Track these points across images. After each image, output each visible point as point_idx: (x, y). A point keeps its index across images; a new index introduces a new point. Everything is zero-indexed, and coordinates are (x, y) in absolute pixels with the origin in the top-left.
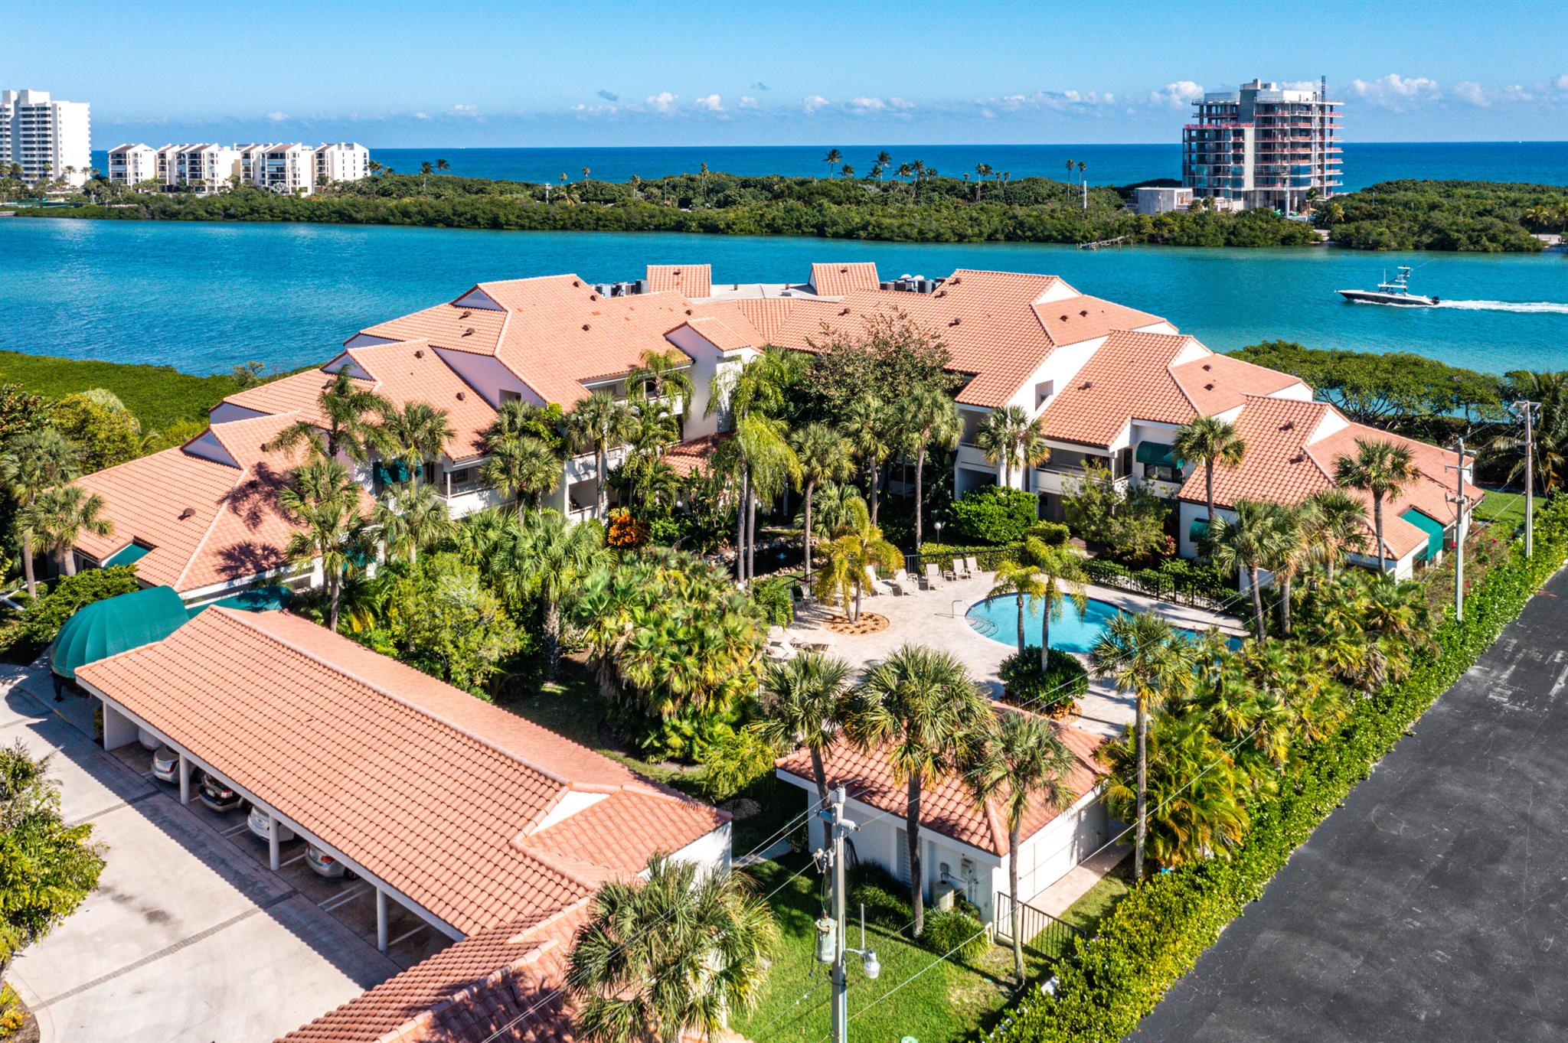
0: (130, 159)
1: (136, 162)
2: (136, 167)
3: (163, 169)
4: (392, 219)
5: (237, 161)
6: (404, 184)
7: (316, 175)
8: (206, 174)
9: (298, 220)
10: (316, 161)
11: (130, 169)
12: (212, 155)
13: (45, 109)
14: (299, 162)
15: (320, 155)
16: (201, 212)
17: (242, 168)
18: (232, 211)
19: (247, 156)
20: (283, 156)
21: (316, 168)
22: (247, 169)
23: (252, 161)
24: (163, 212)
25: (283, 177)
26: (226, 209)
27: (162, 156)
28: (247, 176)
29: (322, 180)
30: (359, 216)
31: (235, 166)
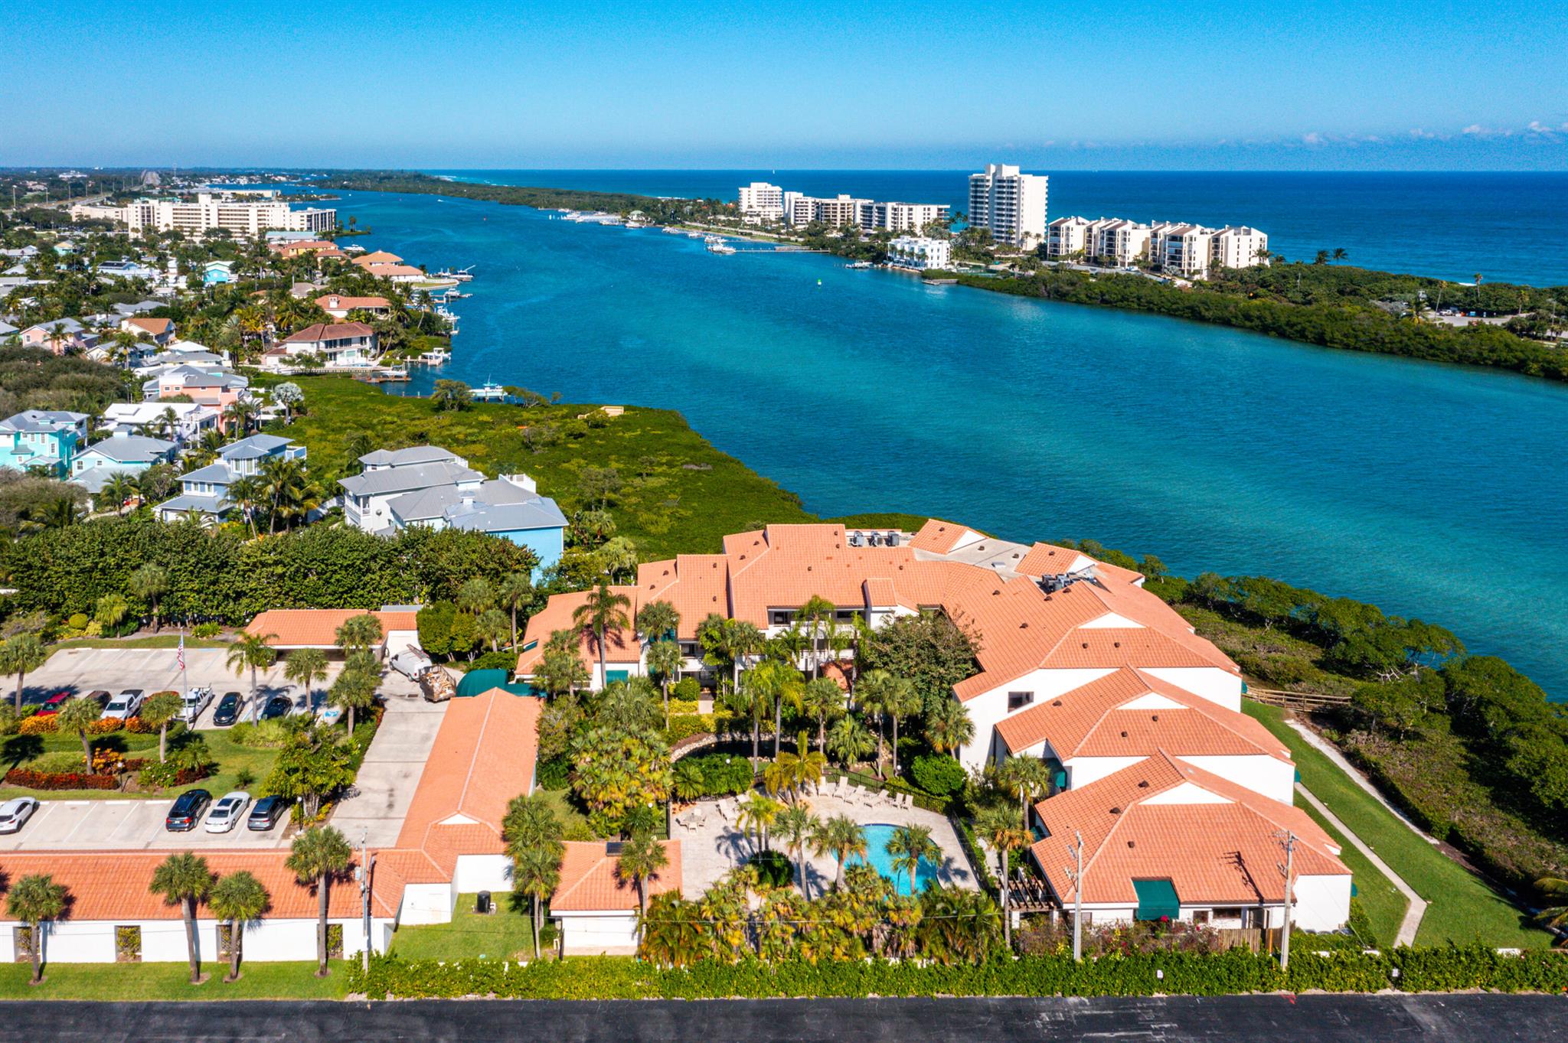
0: (1063, 232)
1: (1067, 235)
2: (1068, 239)
3: (1090, 242)
4: (1234, 321)
5: (1147, 239)
7: (1212, 258)
8: (1119, 250)
10: (1212, 245)
11: (1063, 240)
12: (1125, 233)
13: (1013, 181)
14: (1195, 246)
15: (1216, 240)
17: (1151, 246)
19: (1155, 235)
20: (1181, 239)
21: (1212, 251)
22: (1155, 248)
23: (1159, 240)
24: (1057, 291)
25: (1180, 259)
27: (1090, 230)
28: (1154, 254)
29: (1214, 265)
30: (1206, 314)
31: (1145, 244)
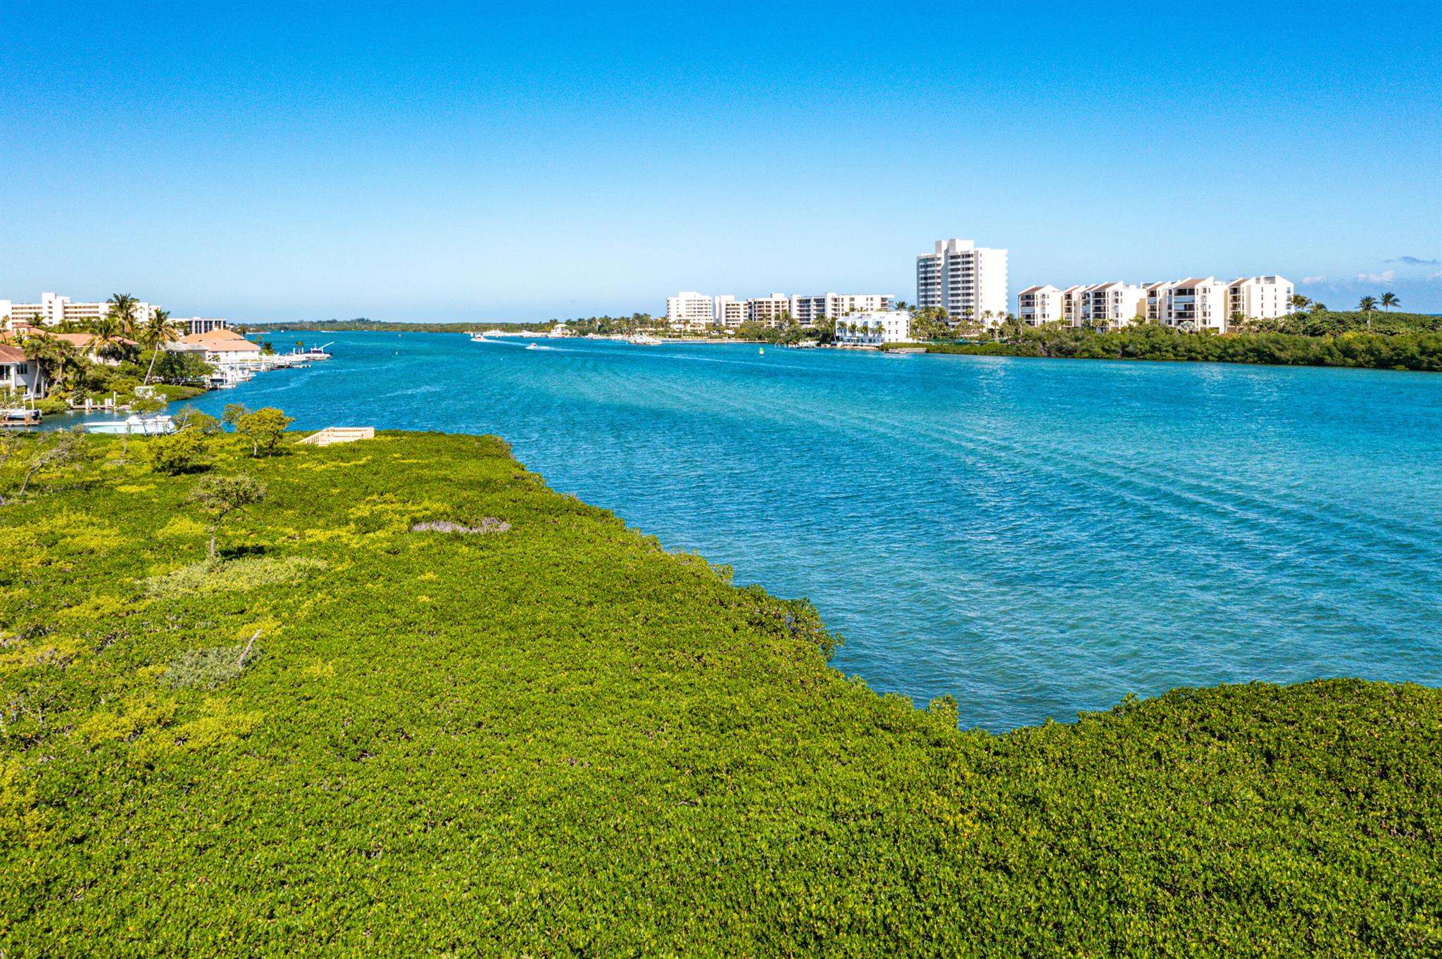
0: (1038, 300)
1: (1043, 303)
2: (1043, 308)
3: (1069, 310)
4: (1328, 359)
5: (1142, 301)
6: (1340, 322)
7: (1230, 313)
8: (1110, 314)
9: (1206, 359)
10: (1230, 297)
11: (1038, 310)
12: (1117, 293)
13: (969, 256)
14: (1210, 299)
15: (1235, 290)
16: (1098, 350)
17: (1147, 307)
18: (1130, 348)
19: (1153, 294)
20: (1192, 292)
21: (1230, 305)
22: (1153, 309)
23: (1158, 299)
24: (1060, 350)
25: (1192, 316)
26: (1124, 346)
27: (1069, 296)
28: (1153, 316)
29: (1236, 319)
30: (1282, 355)
31: (1140, 305)
